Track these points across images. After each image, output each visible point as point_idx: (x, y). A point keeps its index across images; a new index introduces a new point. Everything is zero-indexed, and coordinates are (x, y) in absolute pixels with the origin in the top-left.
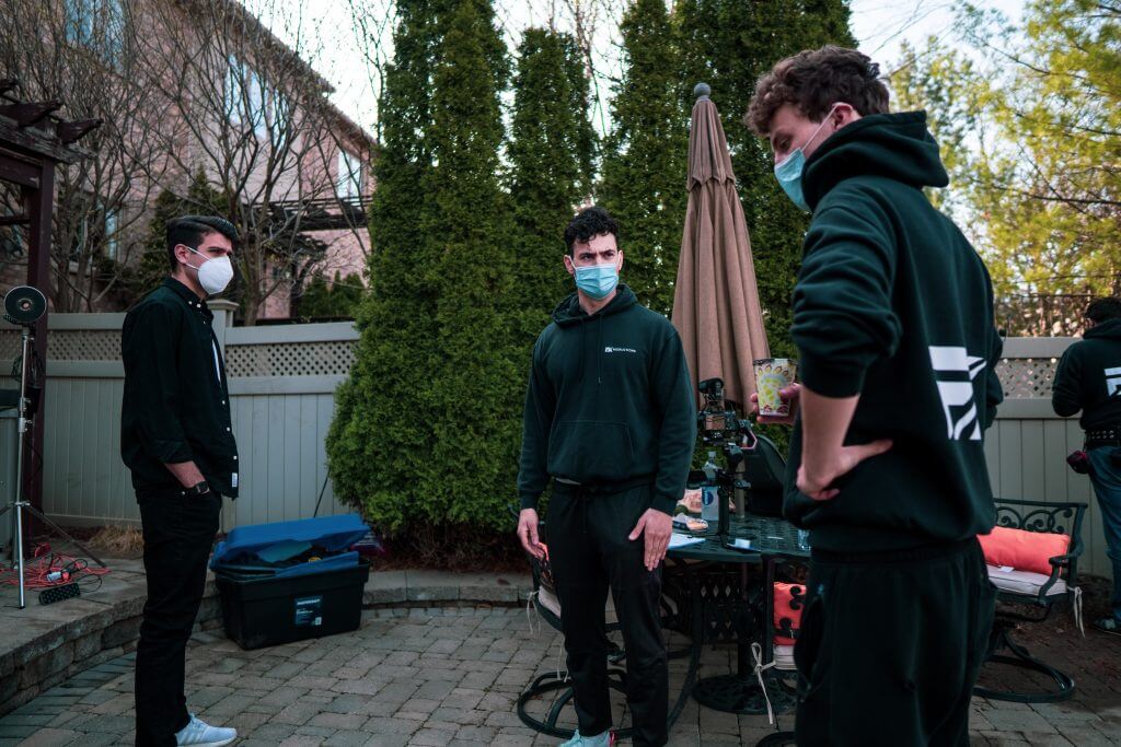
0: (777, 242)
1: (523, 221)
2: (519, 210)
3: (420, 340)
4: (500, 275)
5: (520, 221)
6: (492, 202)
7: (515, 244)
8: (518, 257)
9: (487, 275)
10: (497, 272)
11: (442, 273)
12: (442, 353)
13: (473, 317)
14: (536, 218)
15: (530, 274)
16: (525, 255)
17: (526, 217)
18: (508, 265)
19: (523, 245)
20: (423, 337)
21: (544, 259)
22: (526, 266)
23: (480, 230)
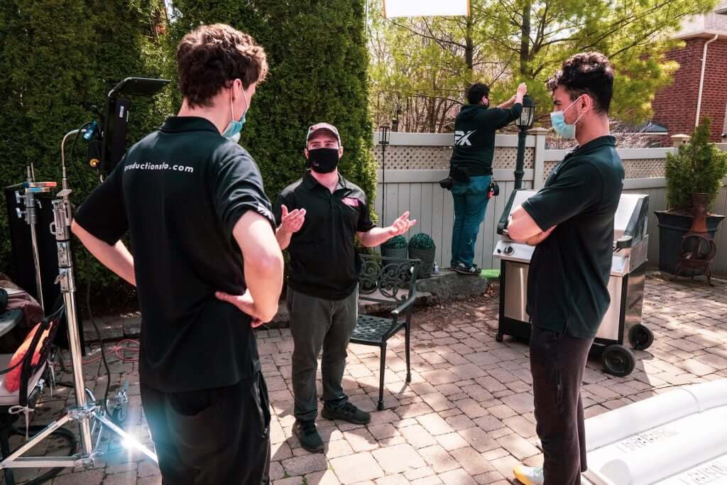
0: (307, 66)
1: (101, 29)
2: (95, 18)
3: (12, 133)
4: (85, 77)
5: (97, 28)
6: (72, 10)
7: (95, 50)
8: (99, 62)
9: (74, 78)
10: (82, 75)
11: (31, 74)
12: (37, 145)
13: (65, 114)
14: (113, 30)
15: (112, 77)
16: (105, 60)
17: (104, 27)
18: (91, 68)
19: (103, 51)
20: (15, 130)
21: (123, 65)
22: (107, 70)
23: (64, 36)
